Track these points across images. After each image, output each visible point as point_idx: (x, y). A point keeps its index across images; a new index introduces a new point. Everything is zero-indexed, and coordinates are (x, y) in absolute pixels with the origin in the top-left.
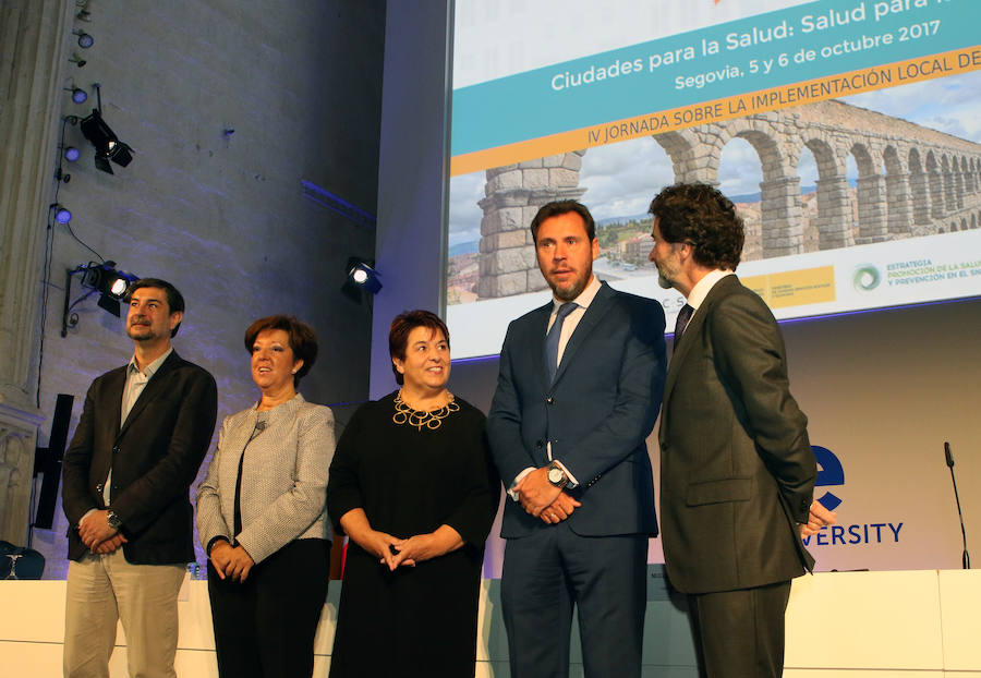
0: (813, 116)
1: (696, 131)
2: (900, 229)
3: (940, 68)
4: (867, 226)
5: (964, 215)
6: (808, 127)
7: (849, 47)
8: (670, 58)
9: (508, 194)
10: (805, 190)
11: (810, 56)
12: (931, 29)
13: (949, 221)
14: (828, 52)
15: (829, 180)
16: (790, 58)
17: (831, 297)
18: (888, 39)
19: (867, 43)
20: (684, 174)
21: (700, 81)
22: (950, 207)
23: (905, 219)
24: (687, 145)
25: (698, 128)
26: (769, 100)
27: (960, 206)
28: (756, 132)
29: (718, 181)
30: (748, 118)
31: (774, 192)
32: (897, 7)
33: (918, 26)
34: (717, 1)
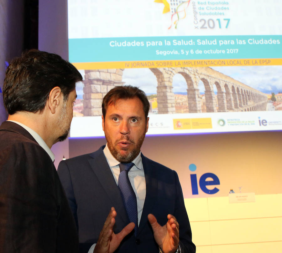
0: (203, 71)
1: (164, 69)
2: (230, 108)
3: (239, 63)
4: (220, 107)
5: (248, 107)
6: (201, 74)
7: (212, 52)
8: (154, 44)
9: (94, 80)
10: (201, 93)
11: (201, 52)
12: (236, 51)
13: (244, 108)
14: (206, 52)
15: (208, 91)
16: (194, 51)
17: (211, 127)
18: (224, 52)
19: (217, 52)
20: (161, 82)
21: (165, 53)
22: (244, 104)
23: (231, 106)
24: (161, 73)
26: (188, 64)
27: (247, 104)
28: (184, 73)
29: (173, 86)
30: (182, 68)
31: (191, 92)
32: (226, 42)
33: (232, 50)
34: (169, 28)
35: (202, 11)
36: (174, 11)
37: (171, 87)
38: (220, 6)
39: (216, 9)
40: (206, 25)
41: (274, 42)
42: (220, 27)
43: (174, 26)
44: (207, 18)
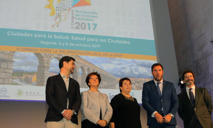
3: (100, 55)
4: (83, 84)
5: (103, 86)
7: (81, 45)
8: (40, 36)
11: (73, 45)
12: (98, 46)
14: (77, 45)
15: (75, 72)
16: (69, 44)
18: (90, 46)
19: (85, 45)
20: (41, 64)
21: (47, 43)
24: (42, 57)
25: (46, 54)
26: (63, 52)
28: (59, 58)
29: (49, 67)
30: (58, 54)
32: (92, 40)
33: (96, 45)
34: (52, 26)
35: (78, 17)
36: (57, 14)
37: (48, 68)
38: (91, 15)
39: (88, 16)
40: (80, 27)
41: (126, 42)
42: (89, 29)
43: (56, 25)
44: (80, 22)
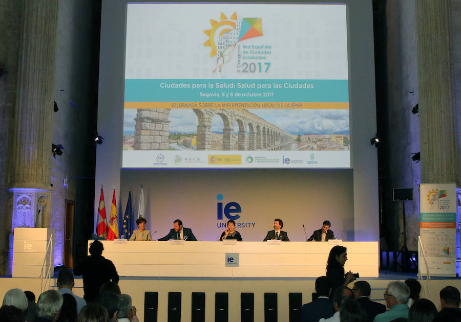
0: (239, 113)
1: (205, 110)
2: (259, 148)
3: (272, 106)
4: (251, 146)
5: (275, 147)
6: (237, 115)
7: (250, 95)
8: (199, 86)
9: (145, 118)
10: (235, 133)
11: (239, 95)
12: (271, 95)
13: (271, 148)
14: (244, 95)
15: (242, 131)
16: (234, 94)
17: (240, 163)
18: (260, 95)
19: (254, 95)
20: (201, 122)
21: (208, 95)
22: (272, 144)
23: (260, 145)
24: (203, 114)
26: (227, 105)
27: (274, 144)
28: (222, 114)
30: (221, 109)
31: (227, 132)
32: (263, 86)
33: (268, 93)
34: (214, 72)
35: (246, 55)
36: (220, 54)
37: (210, 127)
38: (263, 50)
39: (259, 52)
40: (248, 69)
41: (308, 86)
42: (260, 71)
43: (218, 69)
44: (249, 62)
